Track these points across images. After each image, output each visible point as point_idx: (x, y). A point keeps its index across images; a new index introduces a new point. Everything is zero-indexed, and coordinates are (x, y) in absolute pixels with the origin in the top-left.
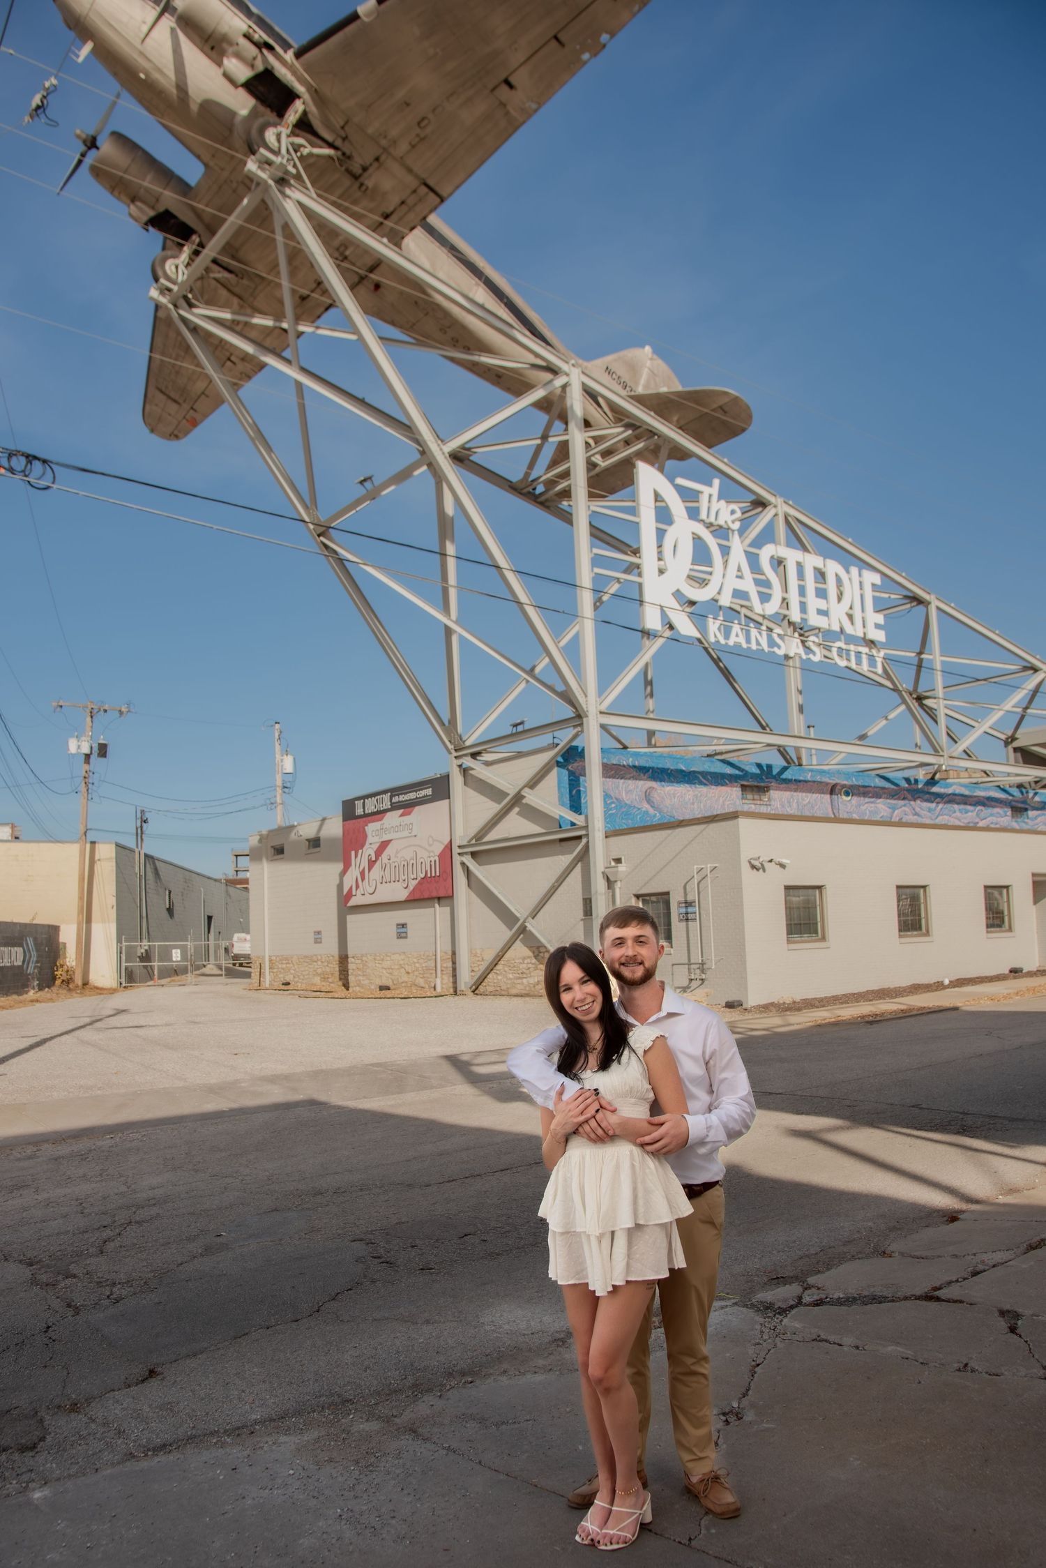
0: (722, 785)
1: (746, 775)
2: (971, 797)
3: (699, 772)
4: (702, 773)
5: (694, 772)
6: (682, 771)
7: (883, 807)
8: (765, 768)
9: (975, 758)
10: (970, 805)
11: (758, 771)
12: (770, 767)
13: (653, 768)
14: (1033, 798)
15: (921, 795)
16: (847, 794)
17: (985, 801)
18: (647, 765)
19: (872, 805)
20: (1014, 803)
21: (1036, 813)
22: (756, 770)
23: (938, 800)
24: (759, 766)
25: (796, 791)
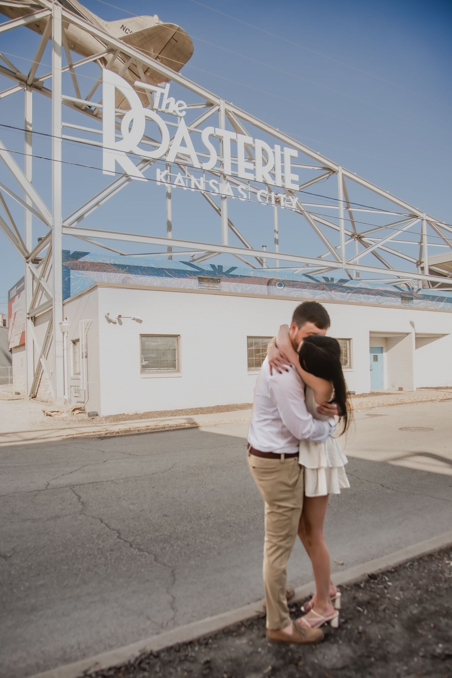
0: (184, 277)
1: (202, 271)
2: (373, 290)
3: (166, 269)
4: (168, 270)
5: (162, 269)
6: (154, 268)
7: (307, 293)
8: (217, 268)
9: (392, 269)
10: (372, 294)
11: (212, 270)
12: (220, 267)
13: (129, 266)
14: (417, 292)
15: (336, 288)
16: (280, 285)
17: (383, 293)
18: (125, 264)
19: (299, 292)
20: (403, 295)
21: (418, 301)
22: (210, 269)
23: (348, 291)
24: (213, 266)
25: (241, 282)
